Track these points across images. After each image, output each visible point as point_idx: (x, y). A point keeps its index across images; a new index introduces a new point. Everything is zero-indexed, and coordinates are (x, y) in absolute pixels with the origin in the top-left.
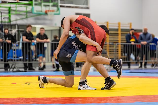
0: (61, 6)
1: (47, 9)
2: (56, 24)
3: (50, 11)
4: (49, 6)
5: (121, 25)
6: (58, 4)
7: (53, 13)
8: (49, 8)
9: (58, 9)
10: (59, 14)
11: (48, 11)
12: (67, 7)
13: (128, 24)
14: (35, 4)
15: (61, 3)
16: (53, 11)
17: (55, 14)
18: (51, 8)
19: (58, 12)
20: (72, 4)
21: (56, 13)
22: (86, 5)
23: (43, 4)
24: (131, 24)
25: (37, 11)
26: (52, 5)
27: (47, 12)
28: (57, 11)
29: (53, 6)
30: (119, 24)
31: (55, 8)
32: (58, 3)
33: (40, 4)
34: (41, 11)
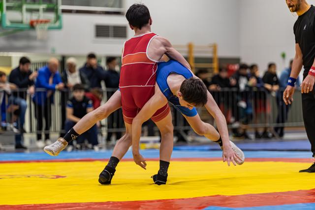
0: (64, 11)
1: (35, 17)
2: (53, 50)
3: (41, 22)
4: (38, 10)
5: (194, 49)
6: (57, 7)
7: (47, 26)
8: (39, 17)
9: (58, 18)
10: (60, 28)
11: (37, 22)
12: (78, 12)
13: (210, 47)
14: (8, 8)
15: (63, 4)
16: (46, 22)
17: (50, 28)
18: (43, 16)
19: (57, 24)
20: (88, 5)
21: (53, 25)
22: (117, 7)
23: (25, 7)
24: (214, 48)
25: (12, 22)
26: (43, 9)
27: (35, 24)
28: (55, 22)
29: (48, 10)
30: (190, 46)
31: (51, 16)
32: (57, 4)
33: (19, 8)
34: (21, 22)
